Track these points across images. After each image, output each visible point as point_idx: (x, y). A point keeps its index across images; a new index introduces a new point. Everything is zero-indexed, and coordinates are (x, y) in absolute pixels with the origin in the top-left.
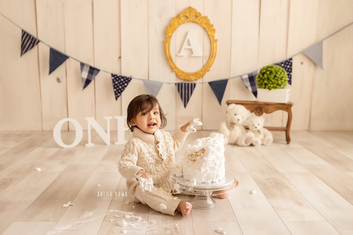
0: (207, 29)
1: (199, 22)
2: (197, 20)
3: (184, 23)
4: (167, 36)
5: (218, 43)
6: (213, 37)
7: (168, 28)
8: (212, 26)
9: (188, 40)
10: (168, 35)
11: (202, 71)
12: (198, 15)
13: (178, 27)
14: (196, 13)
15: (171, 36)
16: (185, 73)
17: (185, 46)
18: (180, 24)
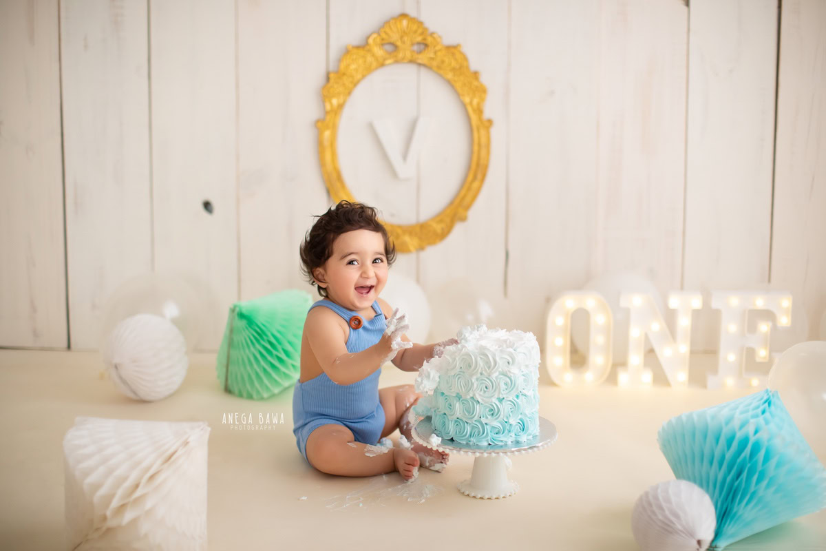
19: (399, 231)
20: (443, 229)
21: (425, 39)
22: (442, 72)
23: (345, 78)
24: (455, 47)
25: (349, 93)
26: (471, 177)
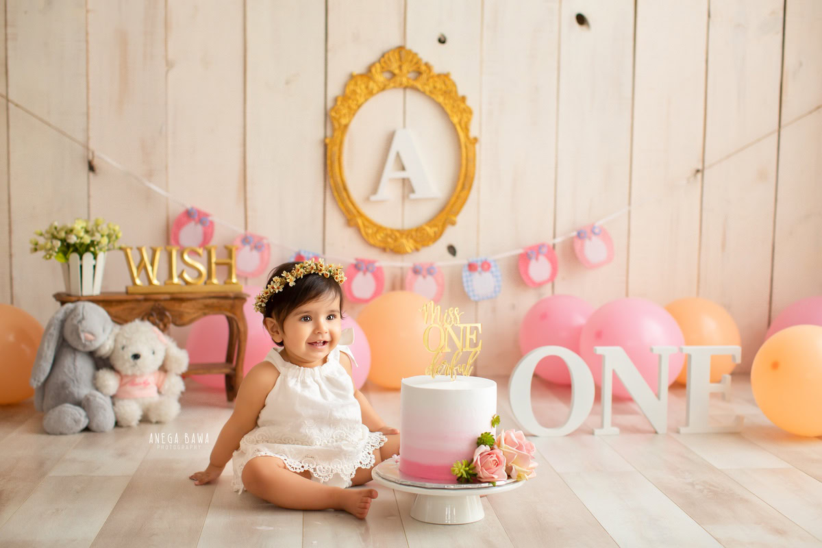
0: (448, 110)
1: (427, 89)
2: (419, 85)
3: (383, 89)
4: (336, 125)
5: (477, 146)
6: (466, 129)
7: (339, 103)
8: (463, 99)
9: (398, 155)
10: (340, 124)
11: (435, 226)
12: (423, 68)
13: (366, 100)
14: (417, 63)
15: (346, 126)
16: (386, 229)
17: (390, 172)
18: (371, 93)
19: (398, 235)
20: (435, 233)
21: (419, 68)
22: (433, 96)
23: (350, 102)
24: (447, 75)
25: (354, 114)
26: (459, 188)
